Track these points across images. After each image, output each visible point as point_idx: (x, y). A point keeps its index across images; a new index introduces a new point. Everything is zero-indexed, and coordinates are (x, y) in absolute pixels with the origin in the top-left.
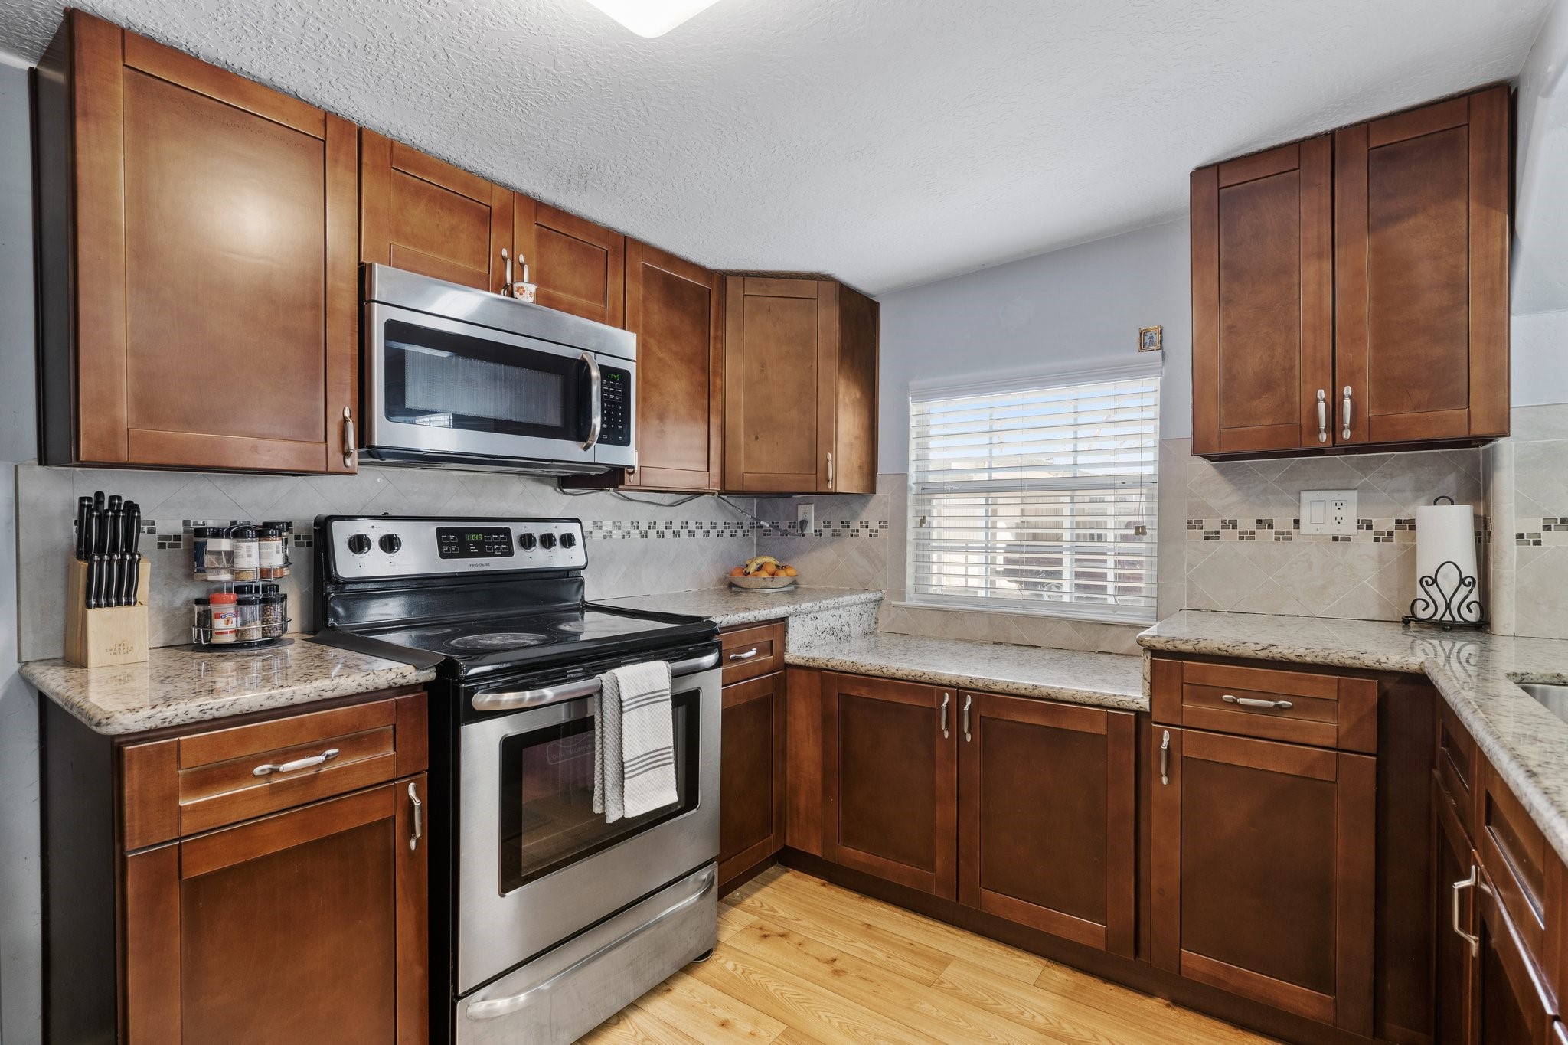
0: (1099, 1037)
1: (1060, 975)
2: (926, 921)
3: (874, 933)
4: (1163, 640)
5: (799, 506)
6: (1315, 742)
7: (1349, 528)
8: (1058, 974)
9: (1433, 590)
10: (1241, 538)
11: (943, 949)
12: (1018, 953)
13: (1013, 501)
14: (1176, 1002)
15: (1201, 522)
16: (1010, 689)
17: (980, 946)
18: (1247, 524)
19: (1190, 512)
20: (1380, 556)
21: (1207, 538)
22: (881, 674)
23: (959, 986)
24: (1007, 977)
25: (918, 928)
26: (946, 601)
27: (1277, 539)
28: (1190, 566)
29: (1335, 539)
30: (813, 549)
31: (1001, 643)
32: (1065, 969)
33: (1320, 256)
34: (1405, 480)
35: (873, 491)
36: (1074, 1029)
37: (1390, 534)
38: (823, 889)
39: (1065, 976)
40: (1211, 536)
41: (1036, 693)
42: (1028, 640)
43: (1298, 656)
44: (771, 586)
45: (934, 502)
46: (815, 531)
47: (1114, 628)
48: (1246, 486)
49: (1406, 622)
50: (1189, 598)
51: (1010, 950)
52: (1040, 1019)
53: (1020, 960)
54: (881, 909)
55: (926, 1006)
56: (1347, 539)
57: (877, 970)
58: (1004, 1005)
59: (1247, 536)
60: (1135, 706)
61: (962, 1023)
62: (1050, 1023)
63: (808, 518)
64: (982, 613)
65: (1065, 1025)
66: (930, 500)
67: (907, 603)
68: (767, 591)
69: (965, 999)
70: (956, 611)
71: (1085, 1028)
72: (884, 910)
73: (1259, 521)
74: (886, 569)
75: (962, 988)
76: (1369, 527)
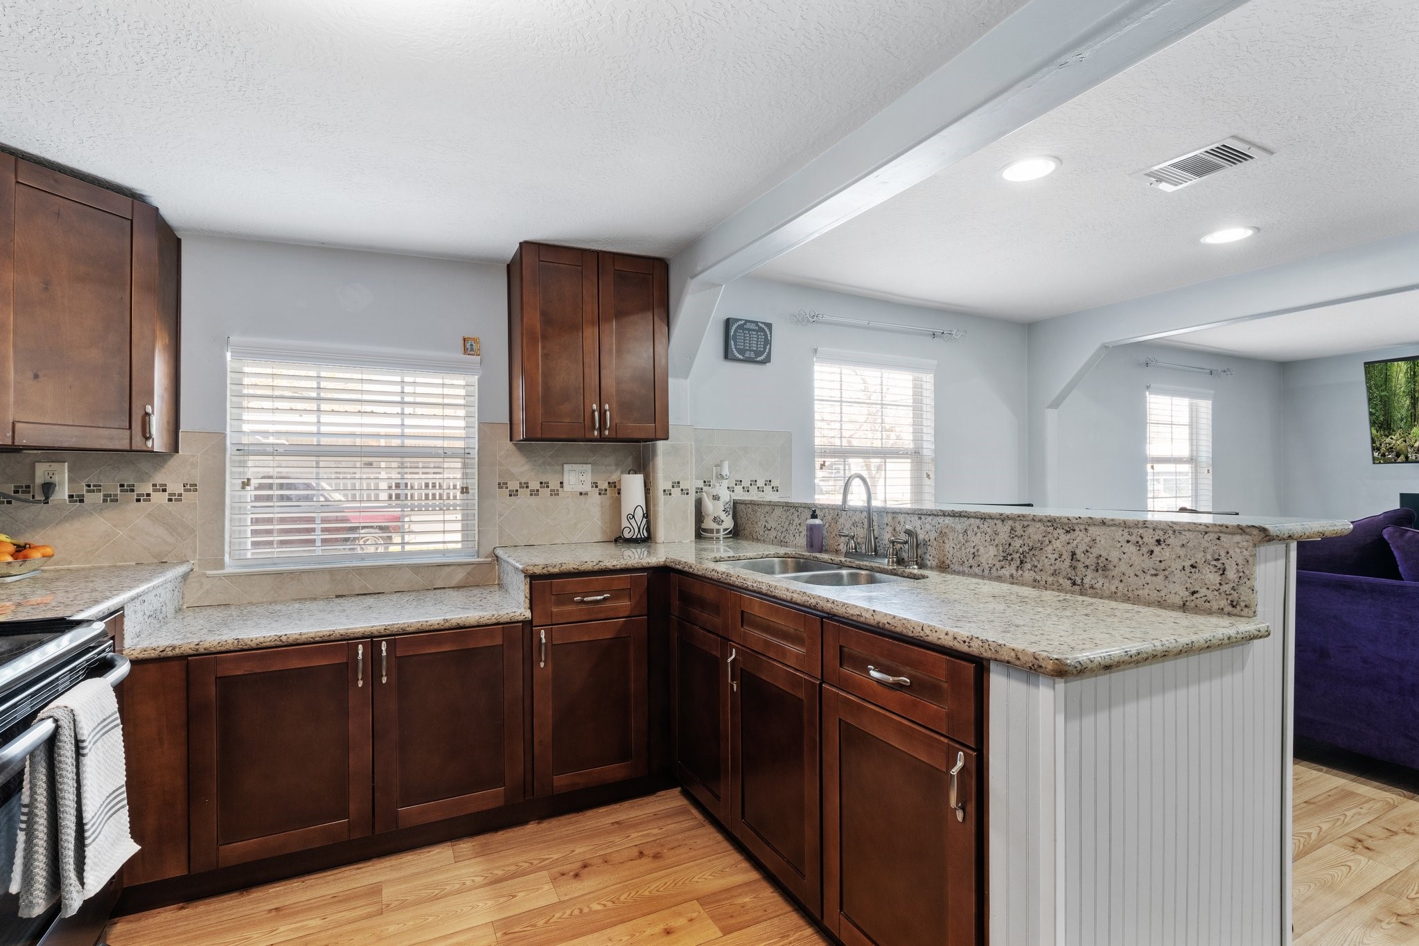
0: (520, 864)
1: (466, 846)
2: (329, 873)
3: (287, 911)
4: (540, 567)
5: (37, 465)
6: (621, 616)
7: (587, 487)
8: (464, 845)
9: (632, 521)
10: (531, 495)
11: (366, 883)
12: (426, 850)
13: (309, 464)
14: (541, 818)
15: (506, 484)
16: (425, 627)
17: (393, 862)
18: (534, 485)
19: (500, 477)
20: (602, 503)
21: (510, 495)
22: (280, 643)
23: (404, 898)
24: (432, 870)
25: (328, 882)
26: (275, 564)
27: (551, 495)
28: (501, 515)
29: (581, 494)
30: (67, 519)
31: (344, 596)
32: (466, 840)
33: (593, 323)
34: (611, 460)
35: (176, 450)
36: (503, 870)
37: (606, 490)
38: (185, 912)
39: (469, 844)
40: (513, 494)
41: (447, 625)
42: (371, 589)
43: (613, 566)
44: (13, 573)
45: (250, 464)
46: (71, 496)
47: (446, 568)
48: (534, 459)
49: (616, 541)
50: (500, 538)
51: (418, 851)
52: (478, 879)
53: (432, 853)
54: (274, 890)
55: (392, 928)
56: (586, 494)
57: (322, 934)
58: (448, 888)
59: (535, 493)
60: (522, 618)
61: (431, 919)
62: (487, 877)
63: (56, 479)
64: (323, 571)
65: (496, 872)
66: (245, 461)
67: (228, 570)
68: (9, 580)
69: (418, 902)
70: (292, 572)
71: (508, 865)
72: (278, 889)
73: (541, 483)
74: (195, 536)
75: (407, 898)
76: (597, 487)
